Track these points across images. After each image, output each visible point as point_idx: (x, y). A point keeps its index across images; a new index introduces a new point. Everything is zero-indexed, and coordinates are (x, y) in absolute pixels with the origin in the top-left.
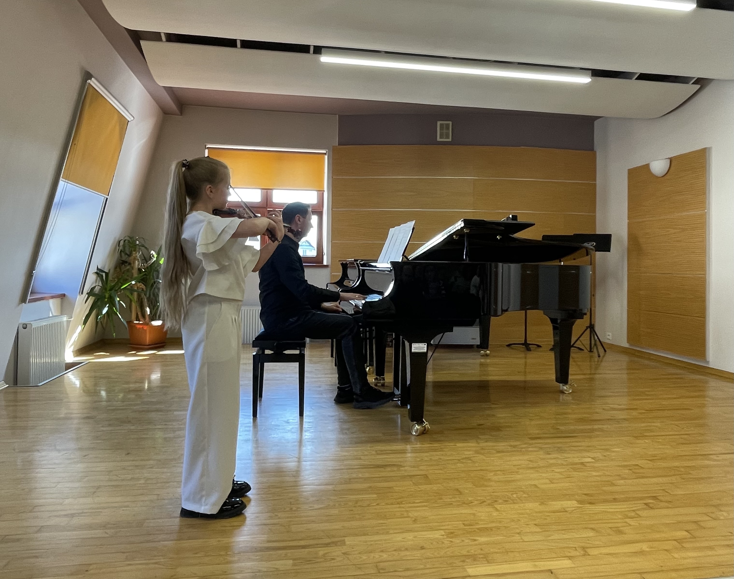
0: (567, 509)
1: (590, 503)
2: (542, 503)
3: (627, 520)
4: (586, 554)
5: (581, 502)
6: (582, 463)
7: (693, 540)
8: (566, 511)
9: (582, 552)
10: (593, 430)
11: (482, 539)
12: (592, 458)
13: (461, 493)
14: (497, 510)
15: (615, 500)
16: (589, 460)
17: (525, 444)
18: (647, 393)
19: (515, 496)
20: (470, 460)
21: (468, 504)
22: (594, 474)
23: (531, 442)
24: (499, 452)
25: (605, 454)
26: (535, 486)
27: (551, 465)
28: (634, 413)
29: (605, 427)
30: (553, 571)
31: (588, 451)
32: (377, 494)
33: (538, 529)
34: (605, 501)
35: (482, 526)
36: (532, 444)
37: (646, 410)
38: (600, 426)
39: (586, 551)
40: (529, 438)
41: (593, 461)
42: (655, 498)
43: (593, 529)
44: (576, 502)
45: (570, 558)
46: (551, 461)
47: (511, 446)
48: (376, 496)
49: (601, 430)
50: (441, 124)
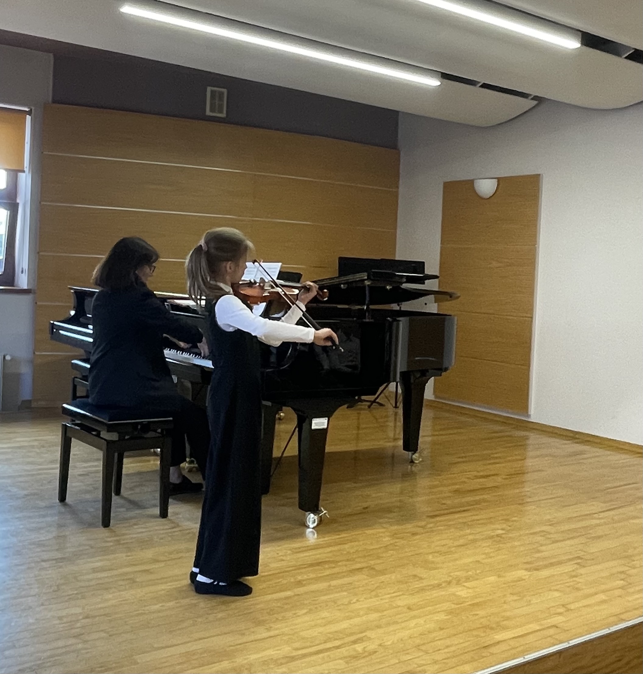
0: (524, 578)
1: (537, 570)
2: (499, 576)
3: (574, 579)
4: (568, 610)
5: (526, 569)
6: (498, 536)
7: (630, 586)
8: (524, 580)
9: (565, 609)
10: (478, 502)
11: (481, 613)
12: (502, 529)
13: (421, 579)
14: (469, 588)
15: (552, 565)
16: (500, 532)
17: (431, 523)
18: (492, 456)
19: (470, 573)
20: (396, 546)
21: (439, 586)
22: (516, 544)
23: (433, 520)
24: (414, 534)
25: (509, 524)
26: (478, 562)
27: (474, 541)
28: (499, 479)
29: (485, 497)
30: (557, 625)
31: (491, 523)
32: (345, 591)
33: (515, 598)
34: (546, 567)
35: (470, 603)
36: (437, 521)
37: (508, 475)
38: (481, 497)
39: (566, 608)
40: (428, 516)
41: (503, 532)
42: (579, 558)
43: (557, 590)
44: (523, 571)
45: (560, 614)
46: (471, 537)
47: (419, 527)
48: (345, 593)
49: (485, 501)
50: (212, 92)
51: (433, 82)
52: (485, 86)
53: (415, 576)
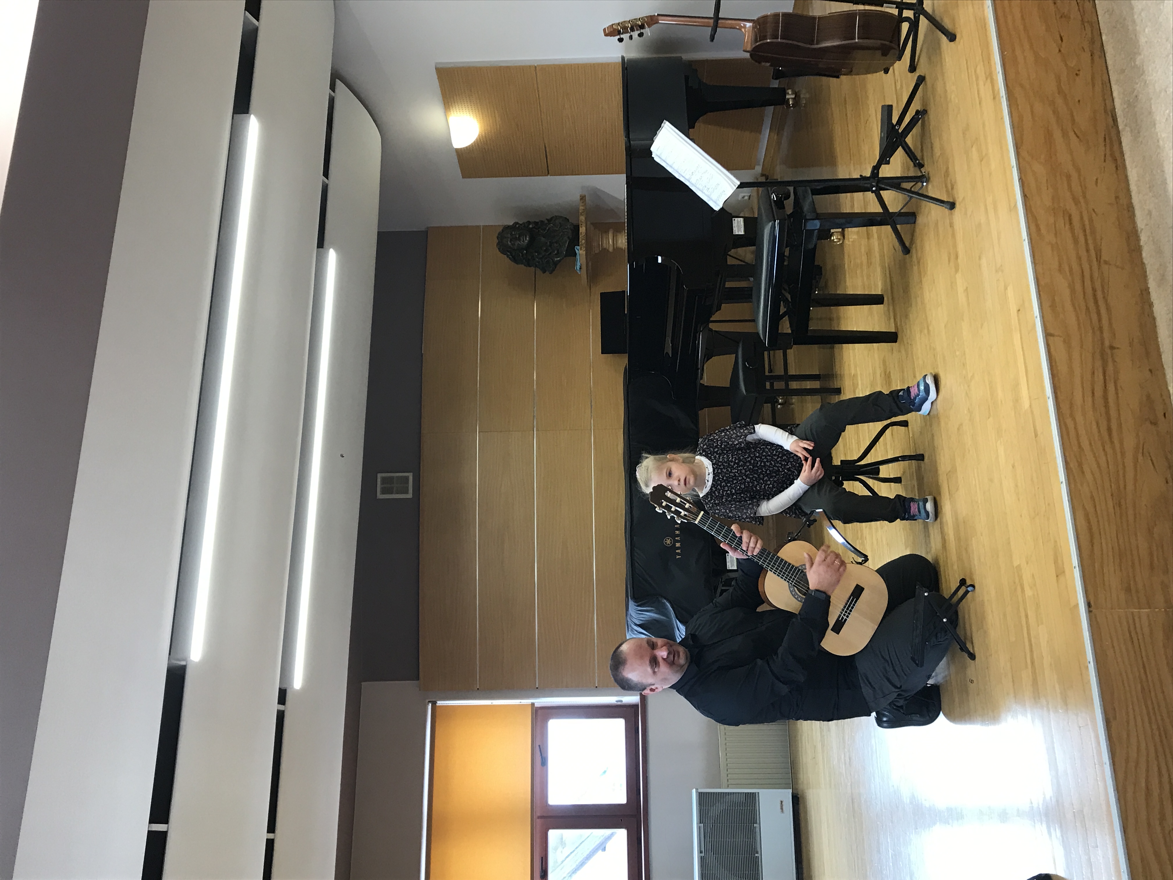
0: (965, 288)
1: (957, 257)
2: (962, 318)
4: (1002, 270)
5: (957, 270)
7: (978, 142)
8: (967, 288)
9: (1001, 273)
11: (1000, 393)
19: (957, 353)
21: (970, 413)
26: (946, 327)
30: (1018, 309)
33: (985, 325)
35: (988, 393)
39: (999, 270)
43: (980, 258)
44: (957, 275)
45: (1005, 288)
50: (383, 492)
51: (332, 257)
52: (326, 174)
53: (958, 429)
